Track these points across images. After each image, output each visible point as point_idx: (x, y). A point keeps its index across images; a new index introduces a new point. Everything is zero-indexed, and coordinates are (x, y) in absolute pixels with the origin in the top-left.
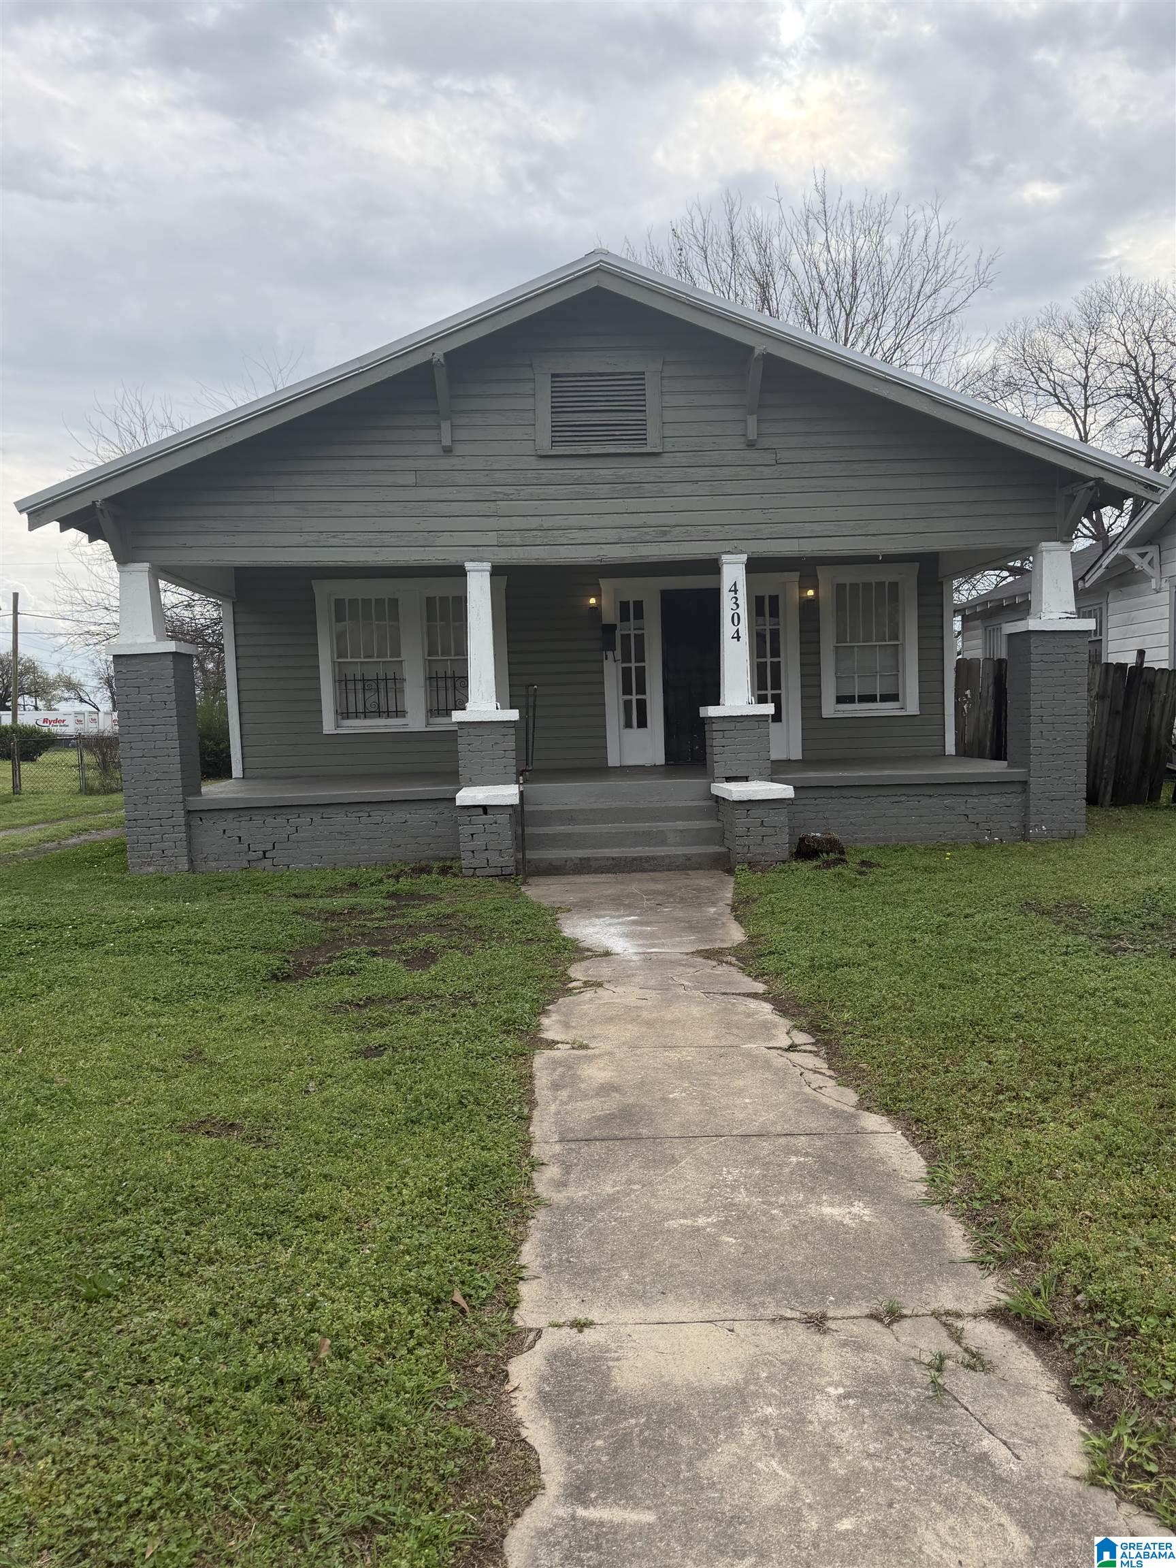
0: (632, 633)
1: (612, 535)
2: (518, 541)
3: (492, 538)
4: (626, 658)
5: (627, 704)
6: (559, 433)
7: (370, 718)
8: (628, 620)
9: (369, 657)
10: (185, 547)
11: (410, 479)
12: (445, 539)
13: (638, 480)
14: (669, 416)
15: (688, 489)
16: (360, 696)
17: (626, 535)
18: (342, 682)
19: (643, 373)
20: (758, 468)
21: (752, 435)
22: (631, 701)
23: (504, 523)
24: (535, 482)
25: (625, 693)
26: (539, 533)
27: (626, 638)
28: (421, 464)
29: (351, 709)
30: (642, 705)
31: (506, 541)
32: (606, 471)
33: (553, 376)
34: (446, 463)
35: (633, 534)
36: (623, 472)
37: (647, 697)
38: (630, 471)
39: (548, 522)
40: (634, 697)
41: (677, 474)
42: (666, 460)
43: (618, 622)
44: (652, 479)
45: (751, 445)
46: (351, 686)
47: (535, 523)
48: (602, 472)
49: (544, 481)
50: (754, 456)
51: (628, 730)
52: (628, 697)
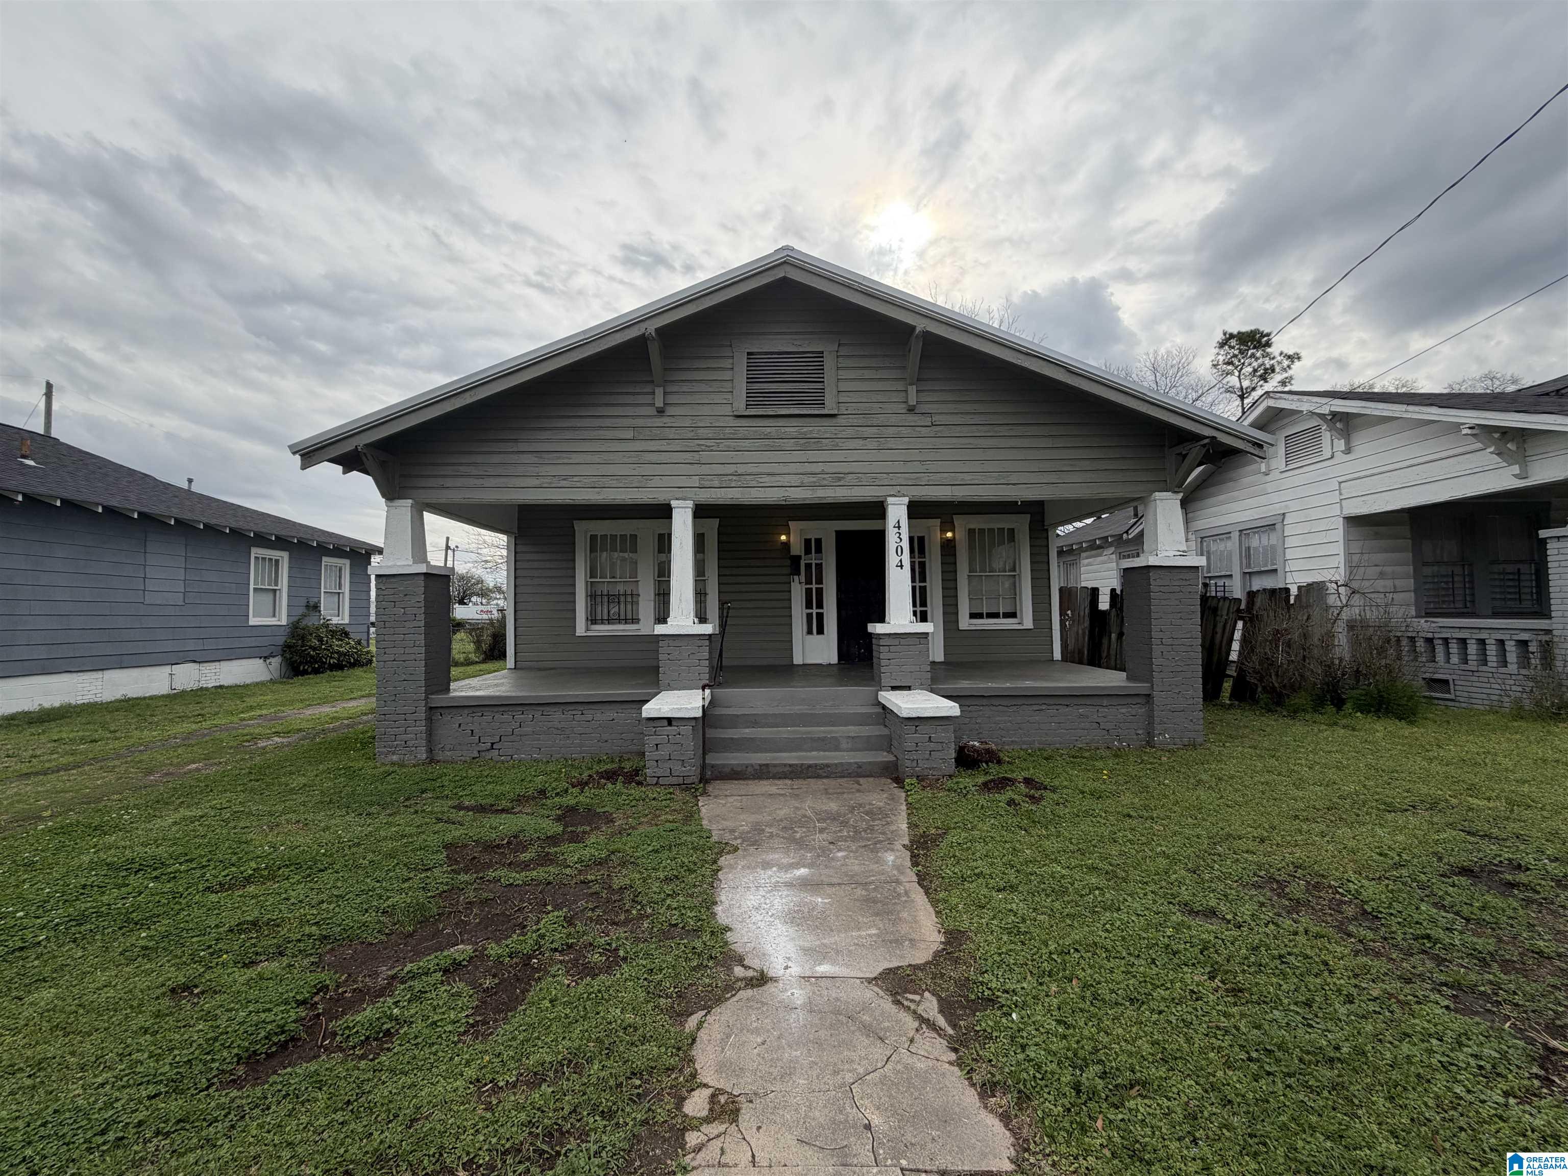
0: (814, 562)
1: (795, 480)
2: (716, 483)
3: (695, 482)
4: (809, 582)
5: (809, 616)
6: (752, 398)
7: (613, 624)
8: (811, 553)
9: (614, 577)
10: (443, 487)
11: (629, 434)
12: (656, 482)
13: (817, 436)
14: (843, 386)
15: (859, 443)
16: (605, 607)
17: (807, 480)
18: (592, 597)
19: (822, 353)
20: (917, 429)
21: (913, 402)
22: (812, 614)
23: (705, 469)
24: (732, 436)
25: (807, 608)
26: (734, 478)
27: (808, 566)
28: (640, 422)
29: (599, 617)
30: (820, 617)
31: (707, 484)
32: (791, 428)
33: (749, 354)
34: (659, 422)
35: (812, 479)
36: (805, 429)
37: (824, 611)
38: (811, 429)
39: (741, 469)
40: (814, 611)
41: (850, 432)
42: (841, 420)
43: (803, 554)
44: (828, 436)
45: (911, 410)
46: (599, 599)
47: (730, 469)
48: (787, 429)
49: (740, 436)
50: (912, 419)
51: (810, 636)
52: (810, 611)
